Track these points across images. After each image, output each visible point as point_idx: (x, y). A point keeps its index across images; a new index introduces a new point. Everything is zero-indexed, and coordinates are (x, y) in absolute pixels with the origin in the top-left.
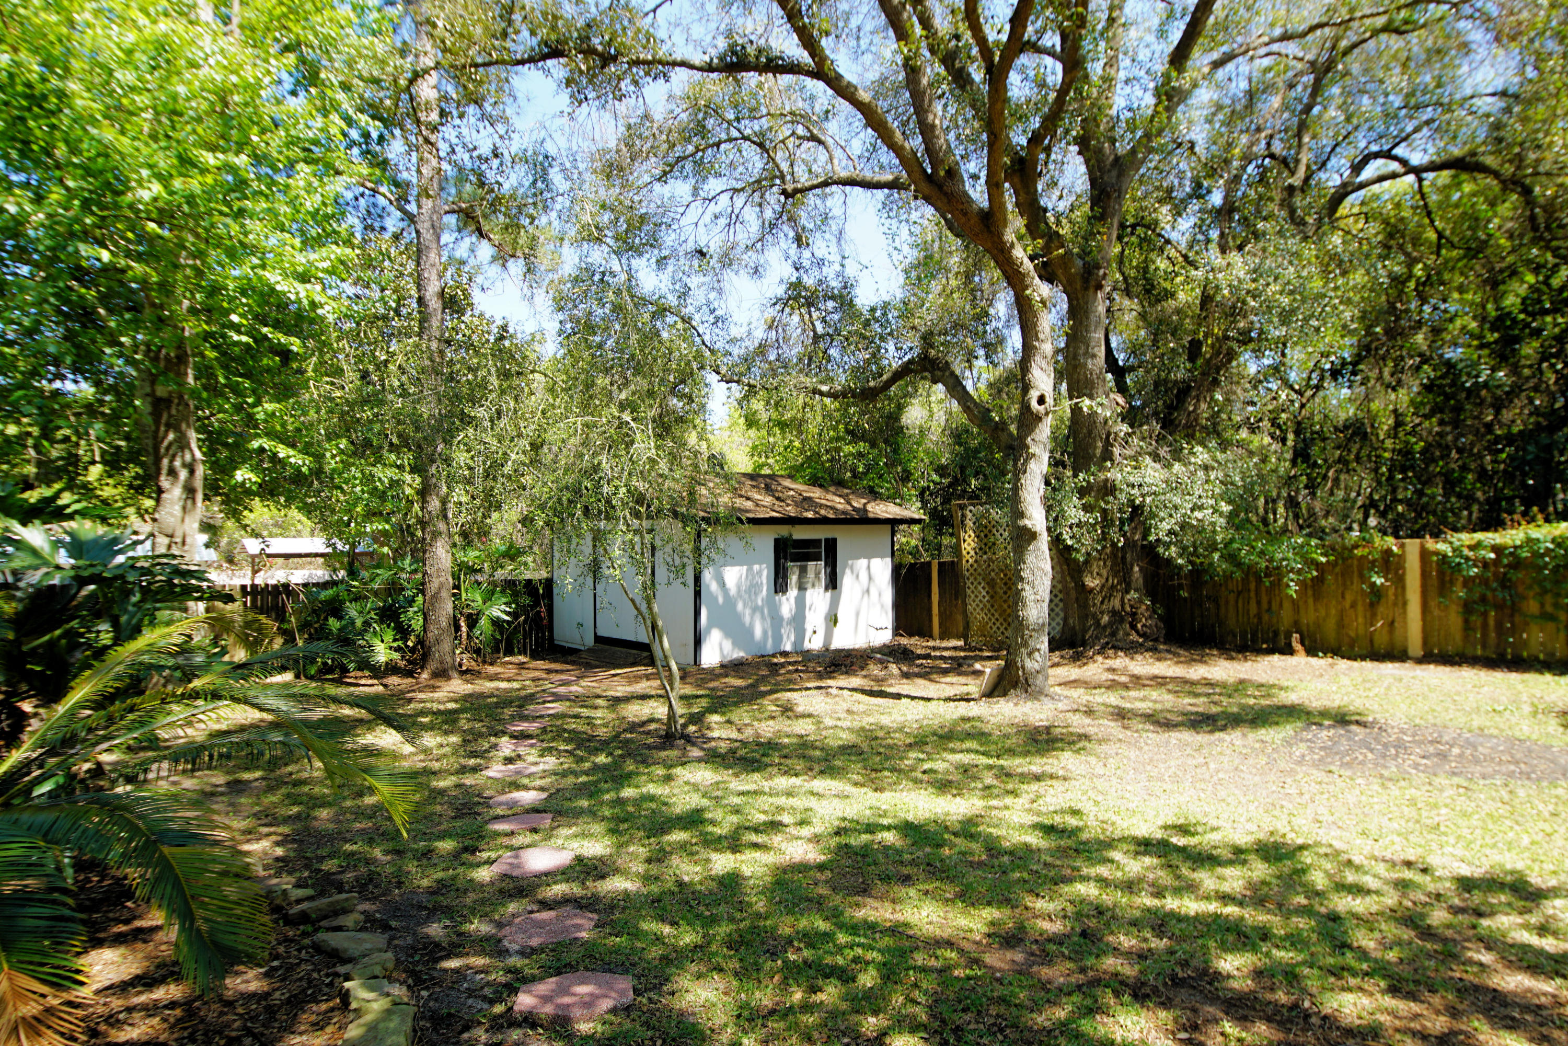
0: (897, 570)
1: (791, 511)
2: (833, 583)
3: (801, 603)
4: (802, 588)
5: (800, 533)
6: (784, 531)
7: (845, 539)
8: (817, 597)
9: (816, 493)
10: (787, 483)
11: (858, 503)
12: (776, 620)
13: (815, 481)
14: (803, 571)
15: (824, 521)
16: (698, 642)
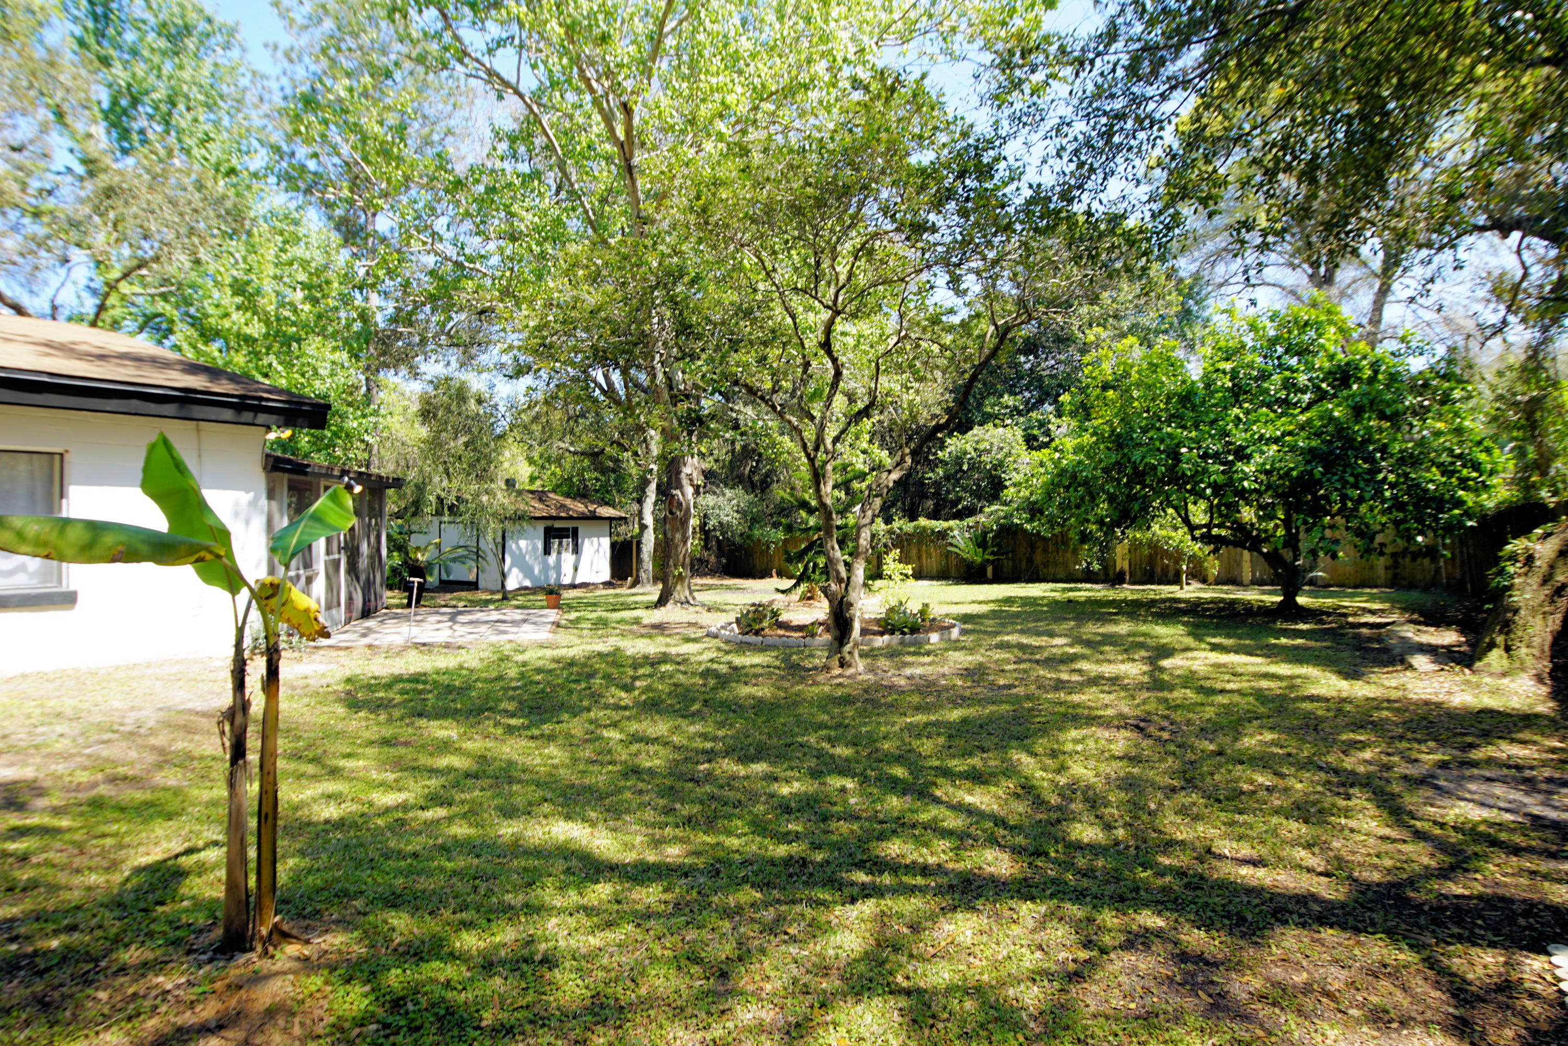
0: (613, 545)
1: (554, 513)
2: (576, 550)
3: (559, 561)
4: (559, 553)
5: (558, 524)
6: (549, 523)
7: (583, 528)
8: (568, 558)
9: (568, 502)
10: (552, 495)
11: (592, 507)
12: (545, 568)
13: (568, 495)
14: (560, 544)
15: (571, 518)
16: (504, 575)
